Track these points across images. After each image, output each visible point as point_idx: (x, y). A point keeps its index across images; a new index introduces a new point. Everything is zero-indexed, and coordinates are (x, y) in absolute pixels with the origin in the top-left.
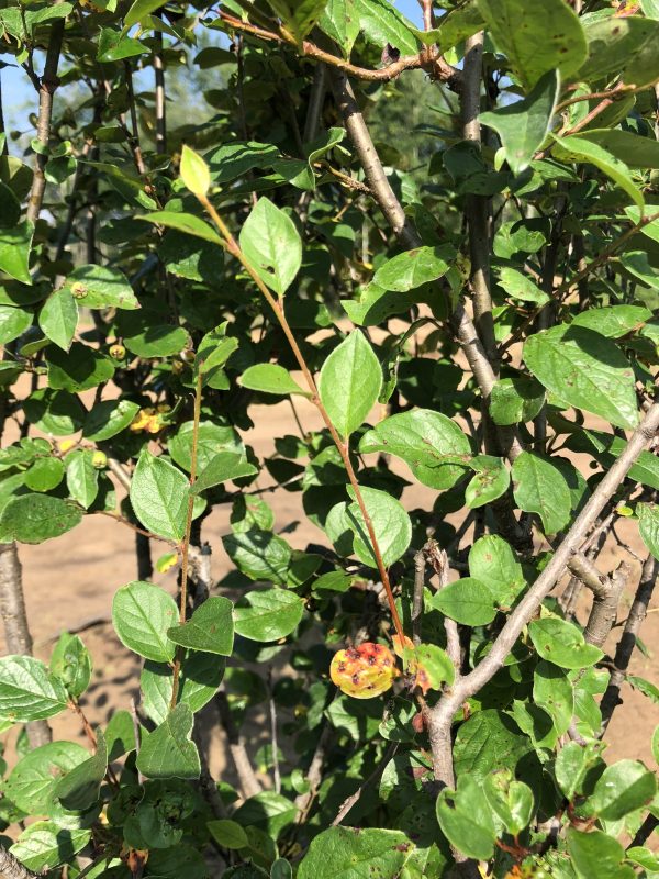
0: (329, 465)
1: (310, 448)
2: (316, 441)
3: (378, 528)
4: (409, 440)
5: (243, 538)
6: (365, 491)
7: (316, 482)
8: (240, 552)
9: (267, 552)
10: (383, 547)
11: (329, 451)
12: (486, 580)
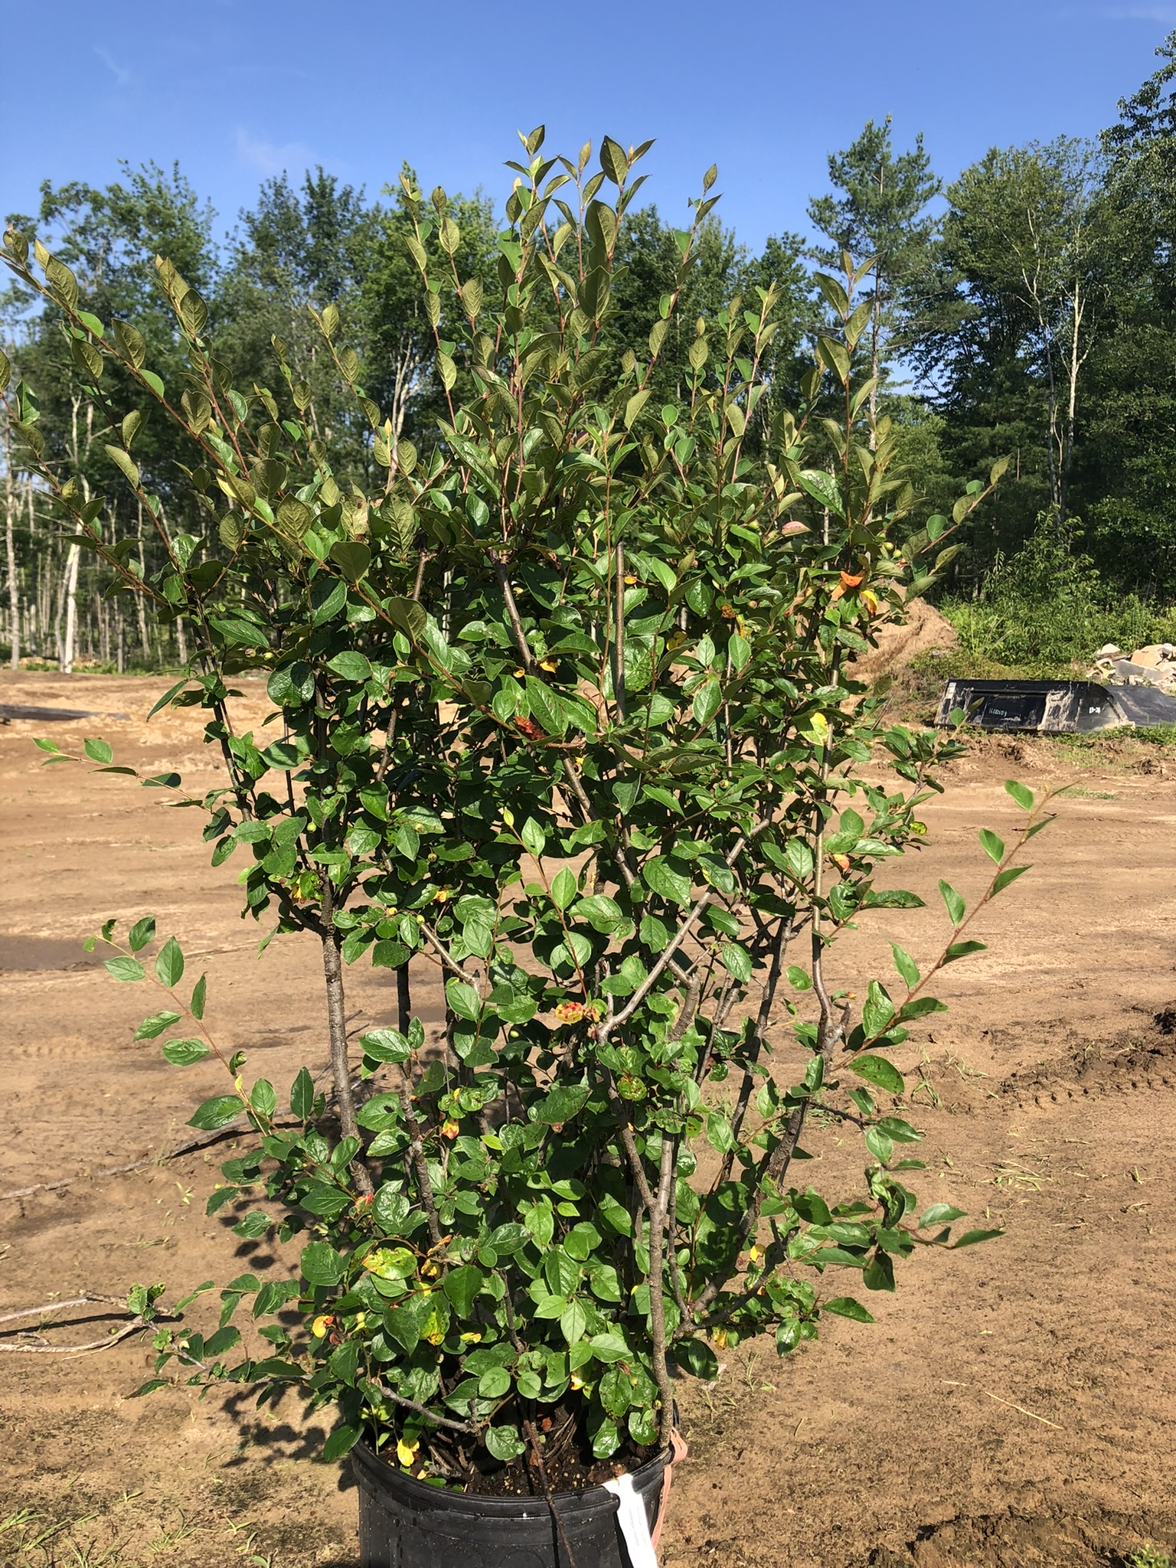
0: (551, 921)
1: (537, 908)
2: (541, 904)
3: (577, 950)
4: (593, 910)
5: (498, 969)
6: (571, 934)
7: (543, 933)
8: (497, 977)
9: (513, 977)
10: (579, 959)
11: (551, 913)
12: (629, 977)
